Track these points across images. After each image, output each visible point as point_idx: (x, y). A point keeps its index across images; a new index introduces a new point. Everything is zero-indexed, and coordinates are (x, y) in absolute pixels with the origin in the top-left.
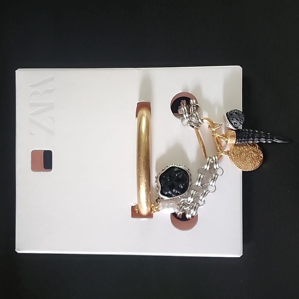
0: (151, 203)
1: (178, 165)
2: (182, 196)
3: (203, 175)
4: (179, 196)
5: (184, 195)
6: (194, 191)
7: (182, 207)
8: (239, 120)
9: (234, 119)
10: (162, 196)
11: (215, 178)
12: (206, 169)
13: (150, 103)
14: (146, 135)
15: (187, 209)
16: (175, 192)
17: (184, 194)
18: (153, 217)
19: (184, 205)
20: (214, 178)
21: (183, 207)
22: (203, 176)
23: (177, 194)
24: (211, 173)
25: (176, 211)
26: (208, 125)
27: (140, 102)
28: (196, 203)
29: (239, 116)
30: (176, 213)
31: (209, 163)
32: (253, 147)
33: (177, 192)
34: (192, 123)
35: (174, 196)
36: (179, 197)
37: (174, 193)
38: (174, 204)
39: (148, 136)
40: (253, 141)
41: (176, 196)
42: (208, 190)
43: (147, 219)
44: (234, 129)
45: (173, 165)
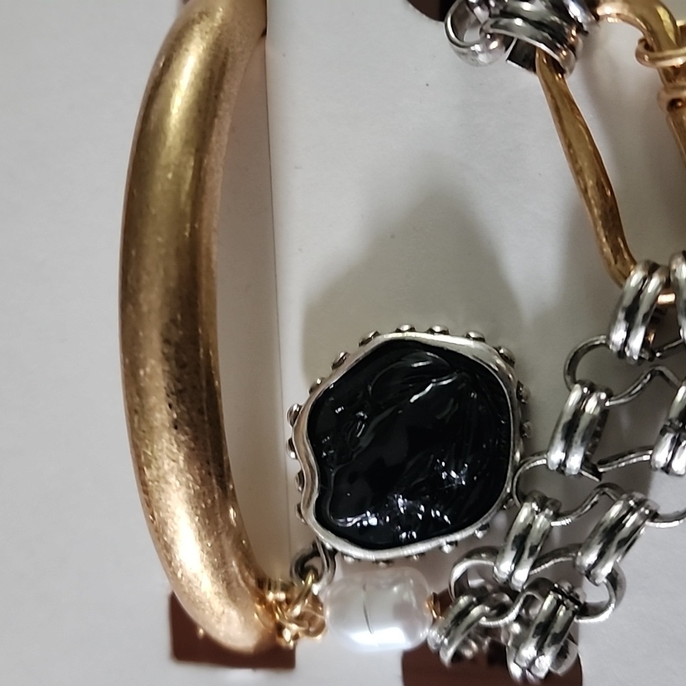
0: (263, 584)
1: (437, 329)
2: (464, 540)
3: (603, 396)
4: (444, 543)
5: (480, 534)
6: (542, 507)
7: (465, 612)
10: (330, 541)
12: (621, 354)
15: (507, 626)
16: (411, 511)
17: (479, 524)
19: (479, 602)
21: (476, 611)
22: (600, 402)
23: (430, 530)
24: (662, 373)
25: (430, 634)
26: (641, 35)
28: (557, 591)
30: (432, 647)
31: (644, 308)
33: (427, 515)
34: (518, 22)
35: (410, 542)
36: (447, 549)
37: (408, 521)
38: (410, 597)
41: (422, 538)
42: (640, 503)
43: (261, 672)
45: (399, 331)
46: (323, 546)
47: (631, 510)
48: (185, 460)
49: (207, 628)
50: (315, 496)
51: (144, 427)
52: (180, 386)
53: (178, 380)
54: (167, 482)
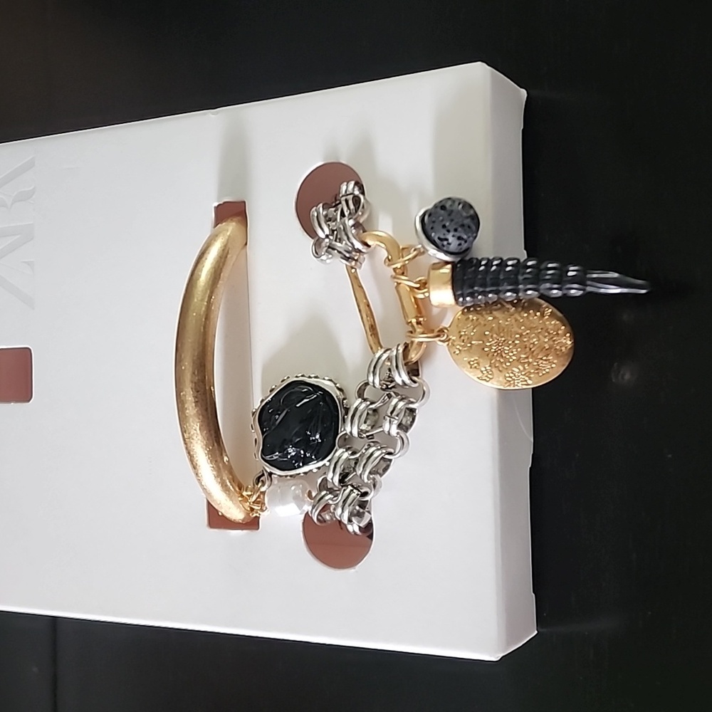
0: (241, 488)
2: (321, 466)
4: (313, 467)
5: (327, 464)
6: (347, 450)
8: (449, 228)
9: (438, 226)
10: (269, 469)
11: (395, 413)
13: (244, 202)
14: (206, 289)
17: (327, 459)
18: (258, 529)
20: (392, 413)
21: (327, 498)
22: (366, 405)
23: (306, 461)
27: (221, 203)
28: (352, 486)
29: (449, 215)
32: (529, 314)
33: (305, 455)
35: (299, 467)
36: (315, 470)
38: (299, 491)
39: (212, 293)
40: (516, 291)
41: (304, 465)
43: (245, 531)
44: (447, 258)
45: (297, 377)
46: (266, 471)
47: (378, 450)
48: (200, 429)
49: (223, 512)
50: (261, 448)
51: (184, 416)
52: (197, 400)
53: (196, 397)
54: (193, 439)
